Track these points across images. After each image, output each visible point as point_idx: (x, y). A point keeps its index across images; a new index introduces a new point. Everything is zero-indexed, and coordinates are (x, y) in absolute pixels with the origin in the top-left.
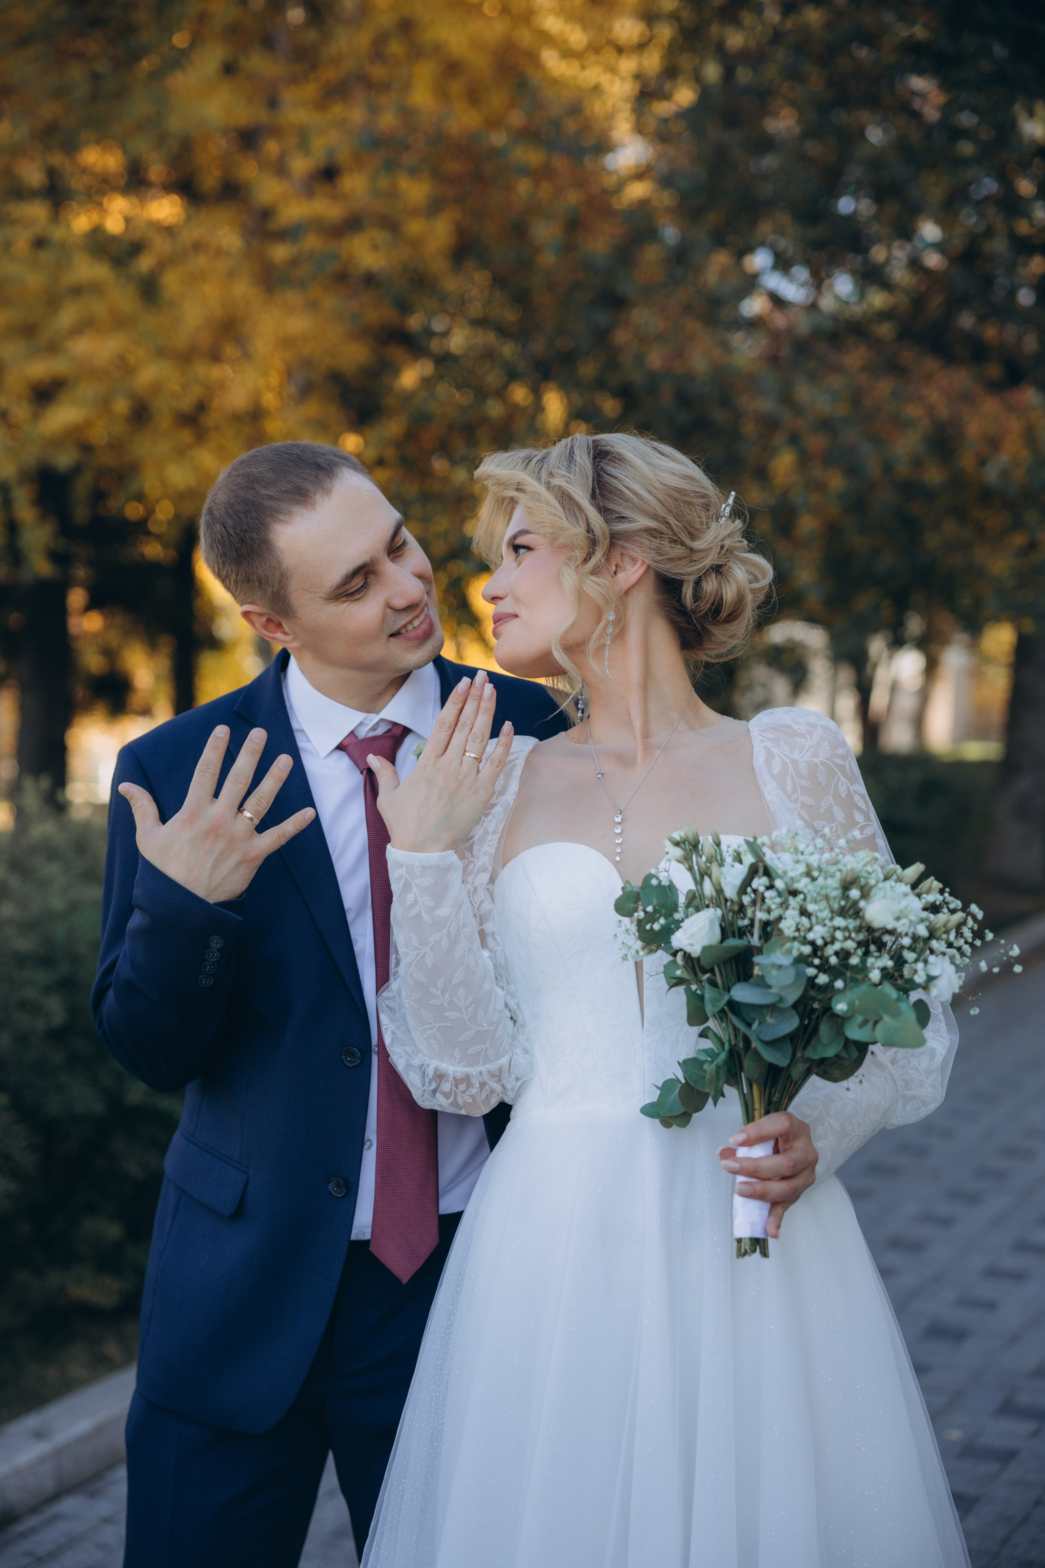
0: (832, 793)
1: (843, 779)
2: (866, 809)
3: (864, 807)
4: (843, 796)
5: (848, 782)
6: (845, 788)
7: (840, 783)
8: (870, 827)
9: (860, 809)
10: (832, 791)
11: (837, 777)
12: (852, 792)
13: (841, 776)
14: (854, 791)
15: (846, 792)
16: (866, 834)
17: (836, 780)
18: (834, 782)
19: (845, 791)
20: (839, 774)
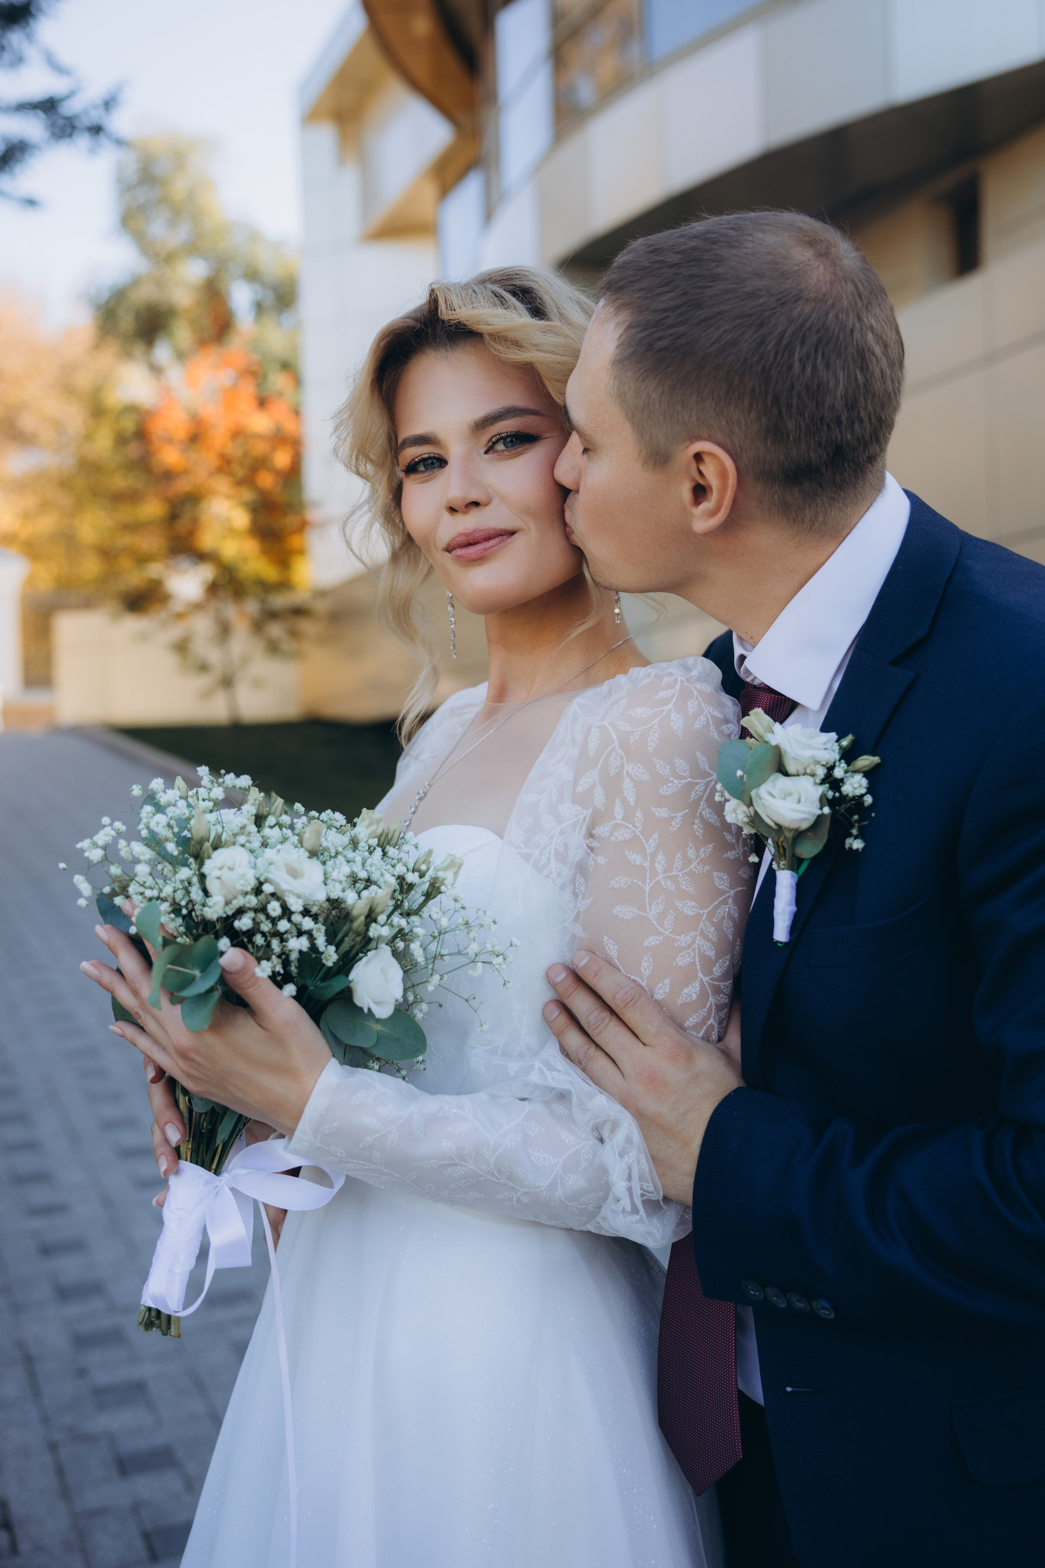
0: (599, 766)
1: (620, 751)
2: (632, 803)
3: (632, 800)
4: (612, 773)
5: (624, 757)
6: (619, 763)
7: (614, 754)
8: (626, 830)
9: (625, 802)
10: (600, 764)
11: (612, 746)
12: (625, 773)
13: (618, 747)
14: (627, 772)
15: (617, 770)
16: (616, 837)
17: (610, 748)
18: (606, 752)
19: (617, 768)
20: (617, 743)
